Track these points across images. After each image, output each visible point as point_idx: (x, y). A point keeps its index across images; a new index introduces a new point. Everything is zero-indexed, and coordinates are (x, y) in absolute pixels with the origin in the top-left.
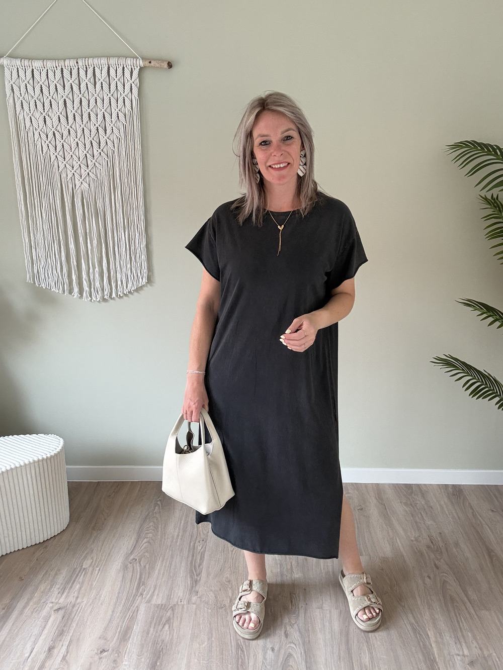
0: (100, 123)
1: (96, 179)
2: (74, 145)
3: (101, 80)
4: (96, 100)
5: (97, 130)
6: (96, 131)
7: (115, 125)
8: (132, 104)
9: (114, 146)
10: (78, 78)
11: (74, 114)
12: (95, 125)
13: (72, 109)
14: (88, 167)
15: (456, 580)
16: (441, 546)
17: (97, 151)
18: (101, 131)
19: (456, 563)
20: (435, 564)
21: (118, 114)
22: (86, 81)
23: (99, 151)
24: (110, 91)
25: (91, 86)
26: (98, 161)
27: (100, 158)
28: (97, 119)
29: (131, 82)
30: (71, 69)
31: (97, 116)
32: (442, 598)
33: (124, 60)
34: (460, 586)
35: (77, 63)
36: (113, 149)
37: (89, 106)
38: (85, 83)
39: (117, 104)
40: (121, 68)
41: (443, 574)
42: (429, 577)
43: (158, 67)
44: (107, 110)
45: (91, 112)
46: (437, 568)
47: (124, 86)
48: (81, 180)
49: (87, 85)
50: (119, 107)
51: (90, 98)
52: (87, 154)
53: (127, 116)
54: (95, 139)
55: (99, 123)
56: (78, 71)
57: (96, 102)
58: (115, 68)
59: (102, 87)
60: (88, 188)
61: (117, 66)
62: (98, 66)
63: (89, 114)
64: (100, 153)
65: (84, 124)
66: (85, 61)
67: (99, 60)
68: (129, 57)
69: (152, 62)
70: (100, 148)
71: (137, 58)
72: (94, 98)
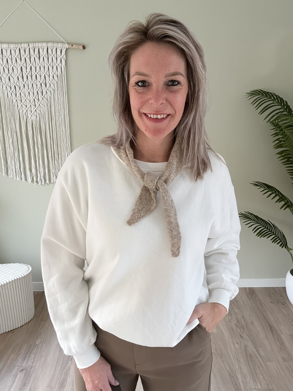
1: (40, 113)
2: (27, 94)
3: (43, 56)
4: (40, 67)
5: (41, 84)
6: (40, 85)
7: (52, 82)
8: (61, 70)
9: (51, 94)
10: (29, 55)
11: (27, 75)
12: (39, 82)
13: (26, 72)
14: (35, 106)
15: (252, 344)
16: (243, 324)
17: (41, 97)
18: (43, 85)
19: (252, 334)
20: (240, 335)
21: (53, 76)
22: (34, 56)
23: (42, 97)
24: (48, 62)
25: (37, 60)
26: (41, 103)
27: (43, 101)
28: (41, 78)
29: (61, 57)
30: (25, 49)
31: (41, 76)
32: (245, 356)
33: (57, 44)
34: (255, 348)
35: (29, 45)
36: (51, 96)
37: (36, 71)
38: (33, 57)
39: (53, 69)
40: (55, 48)
41: (245, 341)
42: (237, 343)
43: (77, 48)
44: (47, 73)
45: (37, 75)
46: (242, 337)
47: (57, 59)
48: (31, 114)
49: (35, 58)
50: (54, 72)
51: (36, 66)
52: (35, 99)
53: (59, 77)
54: (39, 90)
55: (42, 81)
56: (29, 50)
57: (40, 68)
58: (51, 49)
59: (44, 60)
60: (36, 118)
61: (53, 47)
62: (41, 47)
63: (36, 76)
64: (43, 98)
65: (33, 81)
66: (33, 44)
67: (42, 44)
68: (60, 42)
69: (73, 45)
70: (43, 95)
71: (65, 43)
72: (39, 66)
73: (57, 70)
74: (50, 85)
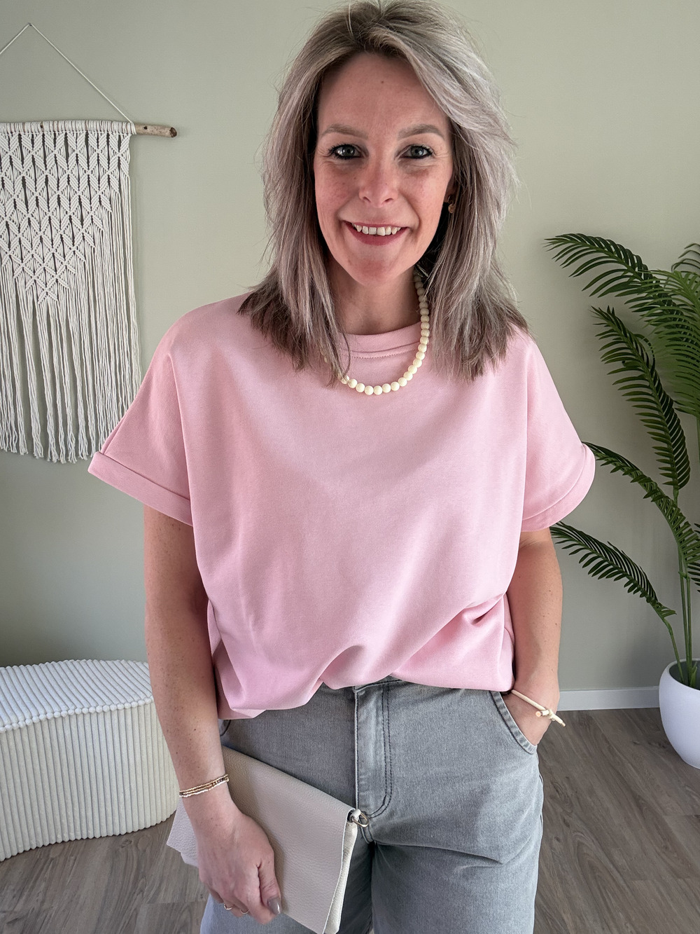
0: (75, 209)
1: (68, 288)
2: (36, 241)
3: (77, 151)
4: (68, 178)
5: (70, 219)
6: (69, 221)
7: (96, 213)
8: (120, 185)
9: (94, 242)
10: (42, 149)
11: (37, 197)
12: (67, 212)
13: (33, 191)
14: (56, 271)
15: (594, 839)
16: (570, 795)
17: (70, 249)
18: (76, 221)
19: (593, 817)
20: (564, 821)
21: (100, 198)
22: (55, 151)
23: (74, 248)
24: (88, 166)
25: (62, 160)
26: (70, 262)
27: (74, 259)
28: (70, 204)
29: (119, 155)
30: (33, 135)
31: (70, 200)
32: (578, 868)
33: (109, 124)
34: (602, 848)
35: (42, 127)
36: (93, 246)
37: (58, 187)
38: (52, 155)
39: (99, 184)
40: (106, 134)
41: (576, 834)
43: (157, 135)
44: (85, 193)
45: (61, 196)
46: (567, 825)
47: (109, 159)
48: (46, 289)
49: (56, 158)
50: (102, 191)
51: (60, 175)
52: (56, 255)
53: (113, 203)
54: (66, 232)
55: (73, 210)
56: (44, 138)
57: (69, 181)
58: (96, 136)
59: (77, 160)
60: (57, 300)
62: (72, 132)
63: (59, 198)
64: (74, 252)
65: (51, 212)
66: (53, 124)
67: (73, 124)
68: (116, 121)
69: (149, 127)
70: (73, 245)
71: (127, 122)
72: (66, 175)
73: (109, 184)
74: (92, 219)
